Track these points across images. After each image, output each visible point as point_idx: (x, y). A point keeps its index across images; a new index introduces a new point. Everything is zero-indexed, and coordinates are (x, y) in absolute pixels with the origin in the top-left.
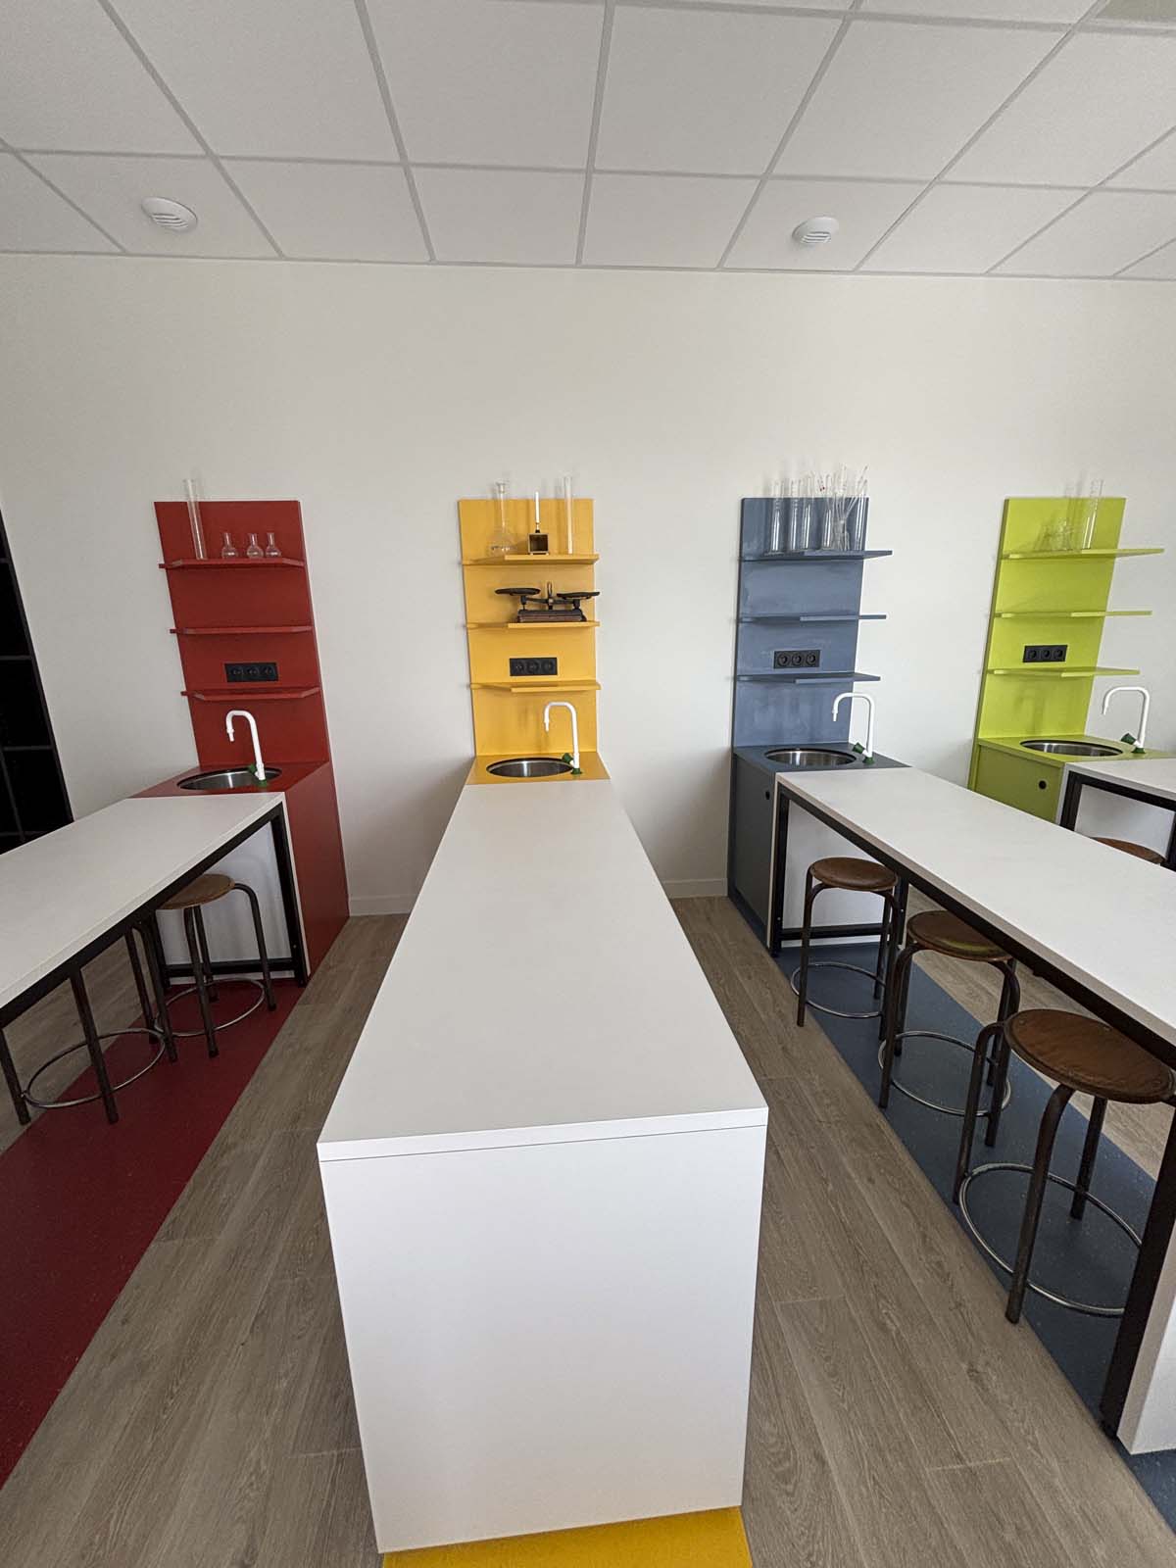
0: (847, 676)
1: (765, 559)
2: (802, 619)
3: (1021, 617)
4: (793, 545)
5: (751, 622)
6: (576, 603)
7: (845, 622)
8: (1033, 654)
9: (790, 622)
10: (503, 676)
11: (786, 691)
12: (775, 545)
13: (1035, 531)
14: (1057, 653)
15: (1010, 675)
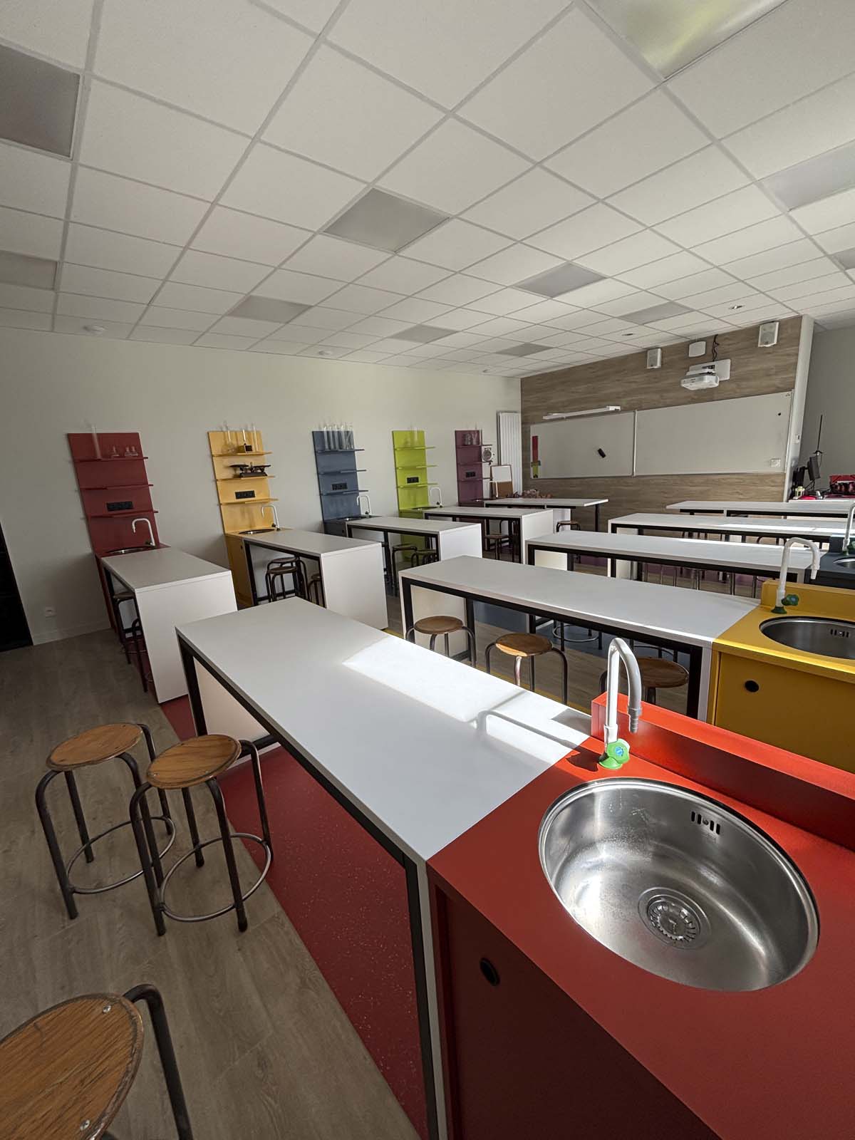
0: (356, 491)
1: (324, 452)
2: (342, 472)
3: (404, 468)
4: (332, 447)
5: (322, 474)
6: (262, 470)
7: (353, 473)
8: (410, 480)
9: (337, 473)
10: (234, 500)
11: (338, 498)
12: (327, 447)
13: (403, 441)
14: (416, 480)
15: (405, 487)
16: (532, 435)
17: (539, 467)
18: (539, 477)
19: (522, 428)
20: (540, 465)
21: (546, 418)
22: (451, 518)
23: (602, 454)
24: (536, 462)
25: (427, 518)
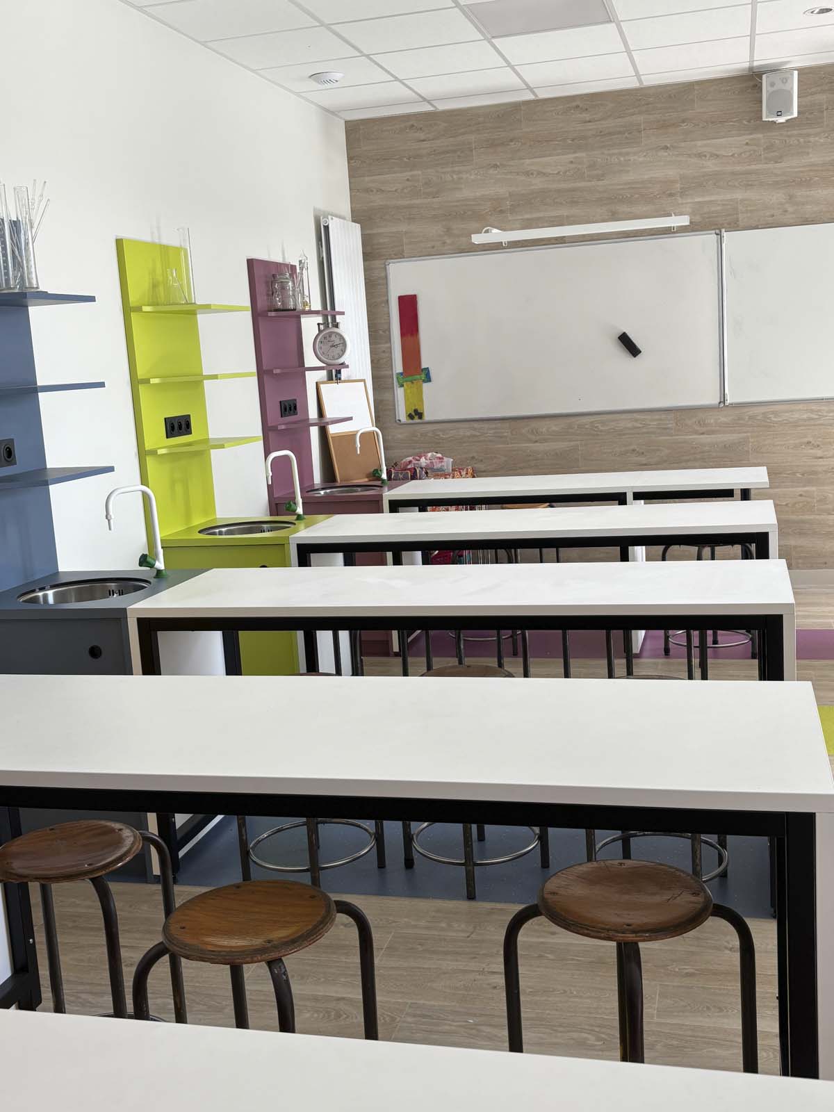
8: (172, 427)
14: (186, 425)
16: (397, 289)
17: (425, 386)
18: (427, 417)
19: (365, 270)
20: (428, 379)
21: (477, 239)
22: (340, 557)
23: (629, 345)
24: (415, 370)
25: (304, 562)
